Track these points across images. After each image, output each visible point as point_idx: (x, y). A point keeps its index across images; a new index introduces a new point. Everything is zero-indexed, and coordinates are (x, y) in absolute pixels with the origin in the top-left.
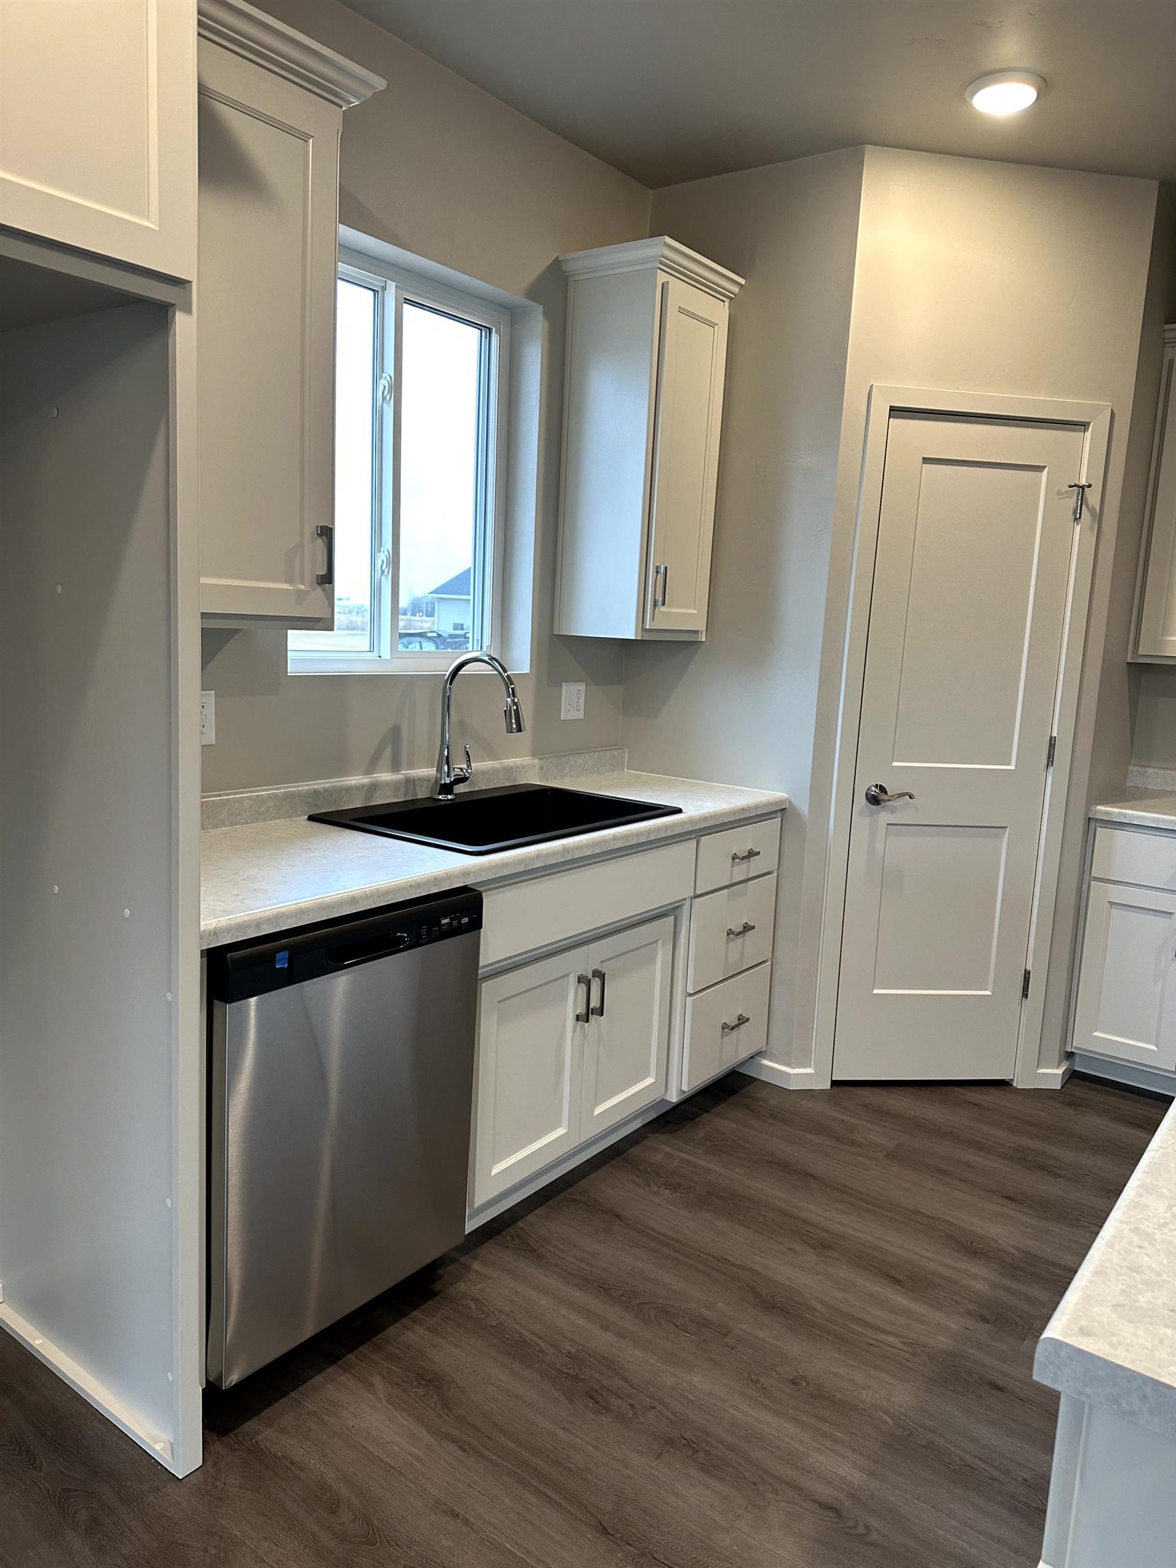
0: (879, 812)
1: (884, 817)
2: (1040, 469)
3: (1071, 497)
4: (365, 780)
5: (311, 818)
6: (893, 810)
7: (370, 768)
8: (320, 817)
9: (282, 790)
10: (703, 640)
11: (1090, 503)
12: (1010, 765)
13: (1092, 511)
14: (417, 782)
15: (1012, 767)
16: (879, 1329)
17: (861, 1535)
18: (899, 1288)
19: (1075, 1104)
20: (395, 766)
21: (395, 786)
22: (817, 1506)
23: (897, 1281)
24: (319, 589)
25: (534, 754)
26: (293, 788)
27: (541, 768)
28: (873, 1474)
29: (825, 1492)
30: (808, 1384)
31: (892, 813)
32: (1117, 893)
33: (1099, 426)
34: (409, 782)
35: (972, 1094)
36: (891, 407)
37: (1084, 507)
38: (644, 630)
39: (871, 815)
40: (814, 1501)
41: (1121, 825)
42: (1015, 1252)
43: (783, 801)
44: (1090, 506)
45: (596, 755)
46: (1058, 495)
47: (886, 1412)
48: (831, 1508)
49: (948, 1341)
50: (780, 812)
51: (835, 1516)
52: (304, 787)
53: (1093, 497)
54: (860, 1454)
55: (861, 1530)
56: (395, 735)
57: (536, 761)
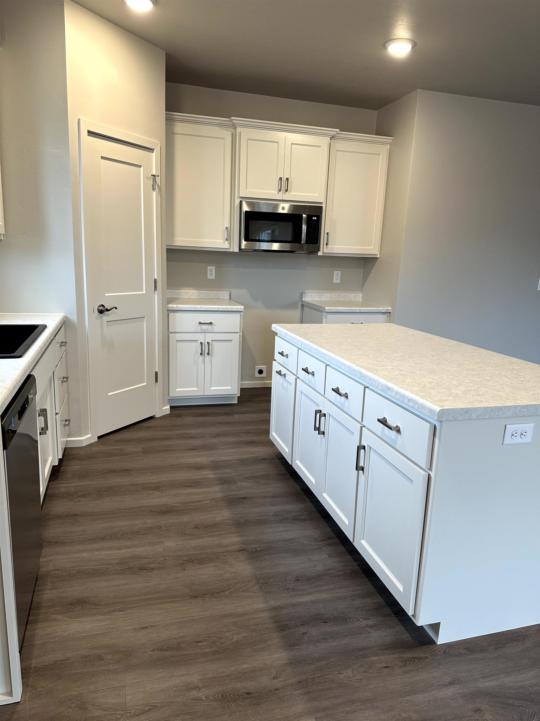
0: (103, 317)
1: (105, 318)
2: (140, 166)
3: (151, 180)
6: (108, 315)
10: (3, 238)
13: (158, 186)
15: (144, 292)
16: (200, 501)
17: (255, 551)
18: (192, 488)
19: (179, 416)
22: (239, 552)
23: (191, 486)
28: (241, 536)
29: (236, 547)
30: (200, 526)
32: (178, 337)
33: (157, 151)
35: (146, 424)
36: (88, 131)
37: (156, 184)
39: (101, 318)
40: (237, 551)
42: (210, 463)
43: (64, 317)
46: (147, 178)
47: (227, 520)
48: (242, 550)
49: (221, 494)
51: (245, 551)
53: (158, 180)
54: (233, 533)
55: (254, 550)
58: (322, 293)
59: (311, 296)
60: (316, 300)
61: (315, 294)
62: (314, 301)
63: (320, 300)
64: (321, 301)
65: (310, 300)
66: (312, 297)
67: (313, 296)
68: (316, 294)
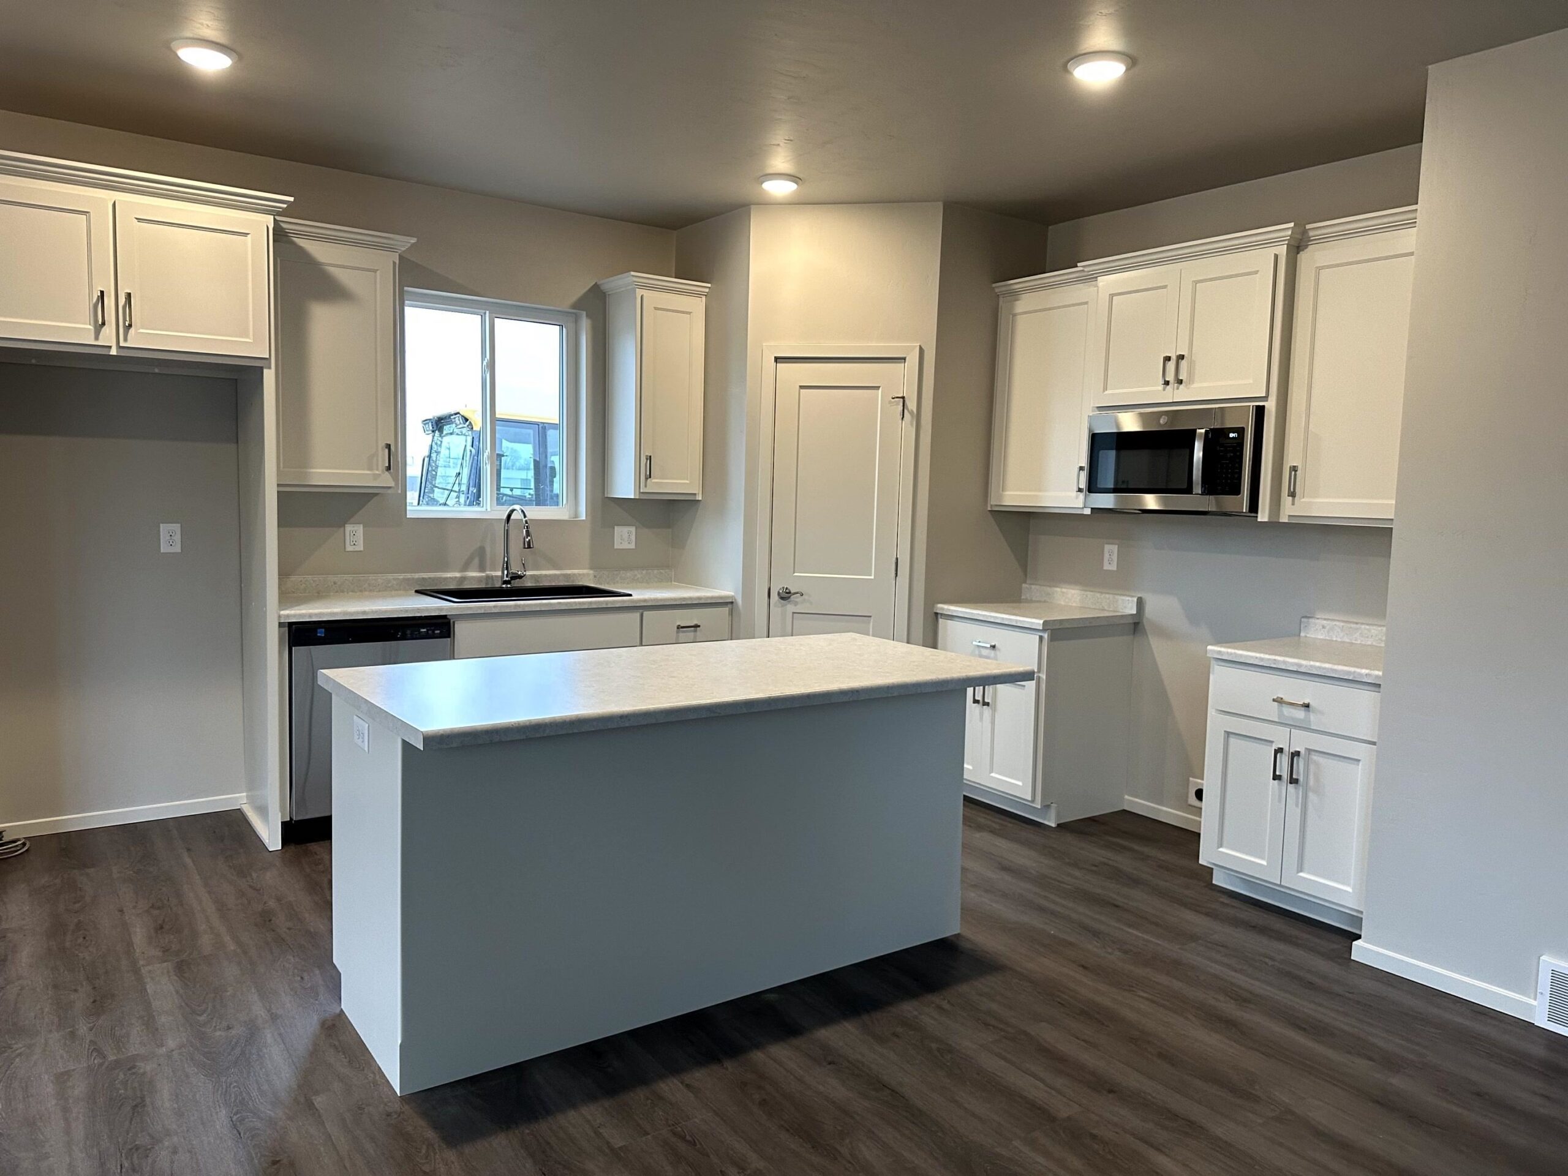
0: (786, 605)
1: (790, 608)
2: (878, 388)
3: (899, 405)
4: (458, 575)
5: (417, 591)
6: (796, 604)
7: (465, 568)
8: (423, 591)
9: (401, 576)
10: (700, 499)
11: (910, 408)
12: (871, 575)
13: (911, 413)
14: (494, 578)
15: (872, 577)
20: (482, 568)
21: (479, 579)
24: (387, 473)
25: (591, 568)
26: (409, 576)
27: (595, 577)
31: (796, 605)
33: (913, 359)
34: (488, 577)
36: (775, 357)
37: (906, 411)
38: (640, 493)
39: (782, 606)
41: (951, 617)
43: (732, 597)
44: (910, 410)
45: (644, 572)
46: (889, 403)
50: (728, 603)
52: (417, 576)
53: (912, 405)
56: (481, 552)
57: (591, 572)
58: (1357, 623)
59: (1324, 627)
60: (1339, 640)
61: (1335, 623)
62: (1333, 641)
63: (1348, 640)
64: (1352, 644)
65: (1322, 637)
66: (1326, 630)
67: (1328, 627)
68: (1337, 623)
